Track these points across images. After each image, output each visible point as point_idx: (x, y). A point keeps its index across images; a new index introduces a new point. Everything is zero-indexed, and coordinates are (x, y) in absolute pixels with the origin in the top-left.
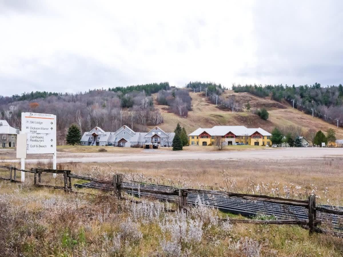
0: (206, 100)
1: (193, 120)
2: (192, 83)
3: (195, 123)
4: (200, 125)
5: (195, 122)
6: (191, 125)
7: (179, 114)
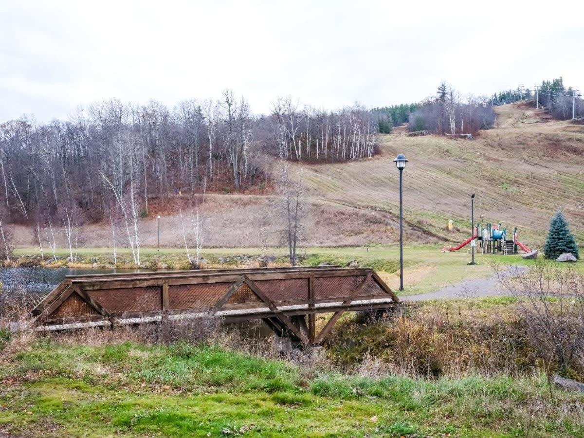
0: (536, 114)
1: (500, 145)
2: (498, 96)
3: (506, 152)
4: (525, 156)
5: (504, 149)
6: (488, 159)
7: (449, 132)
